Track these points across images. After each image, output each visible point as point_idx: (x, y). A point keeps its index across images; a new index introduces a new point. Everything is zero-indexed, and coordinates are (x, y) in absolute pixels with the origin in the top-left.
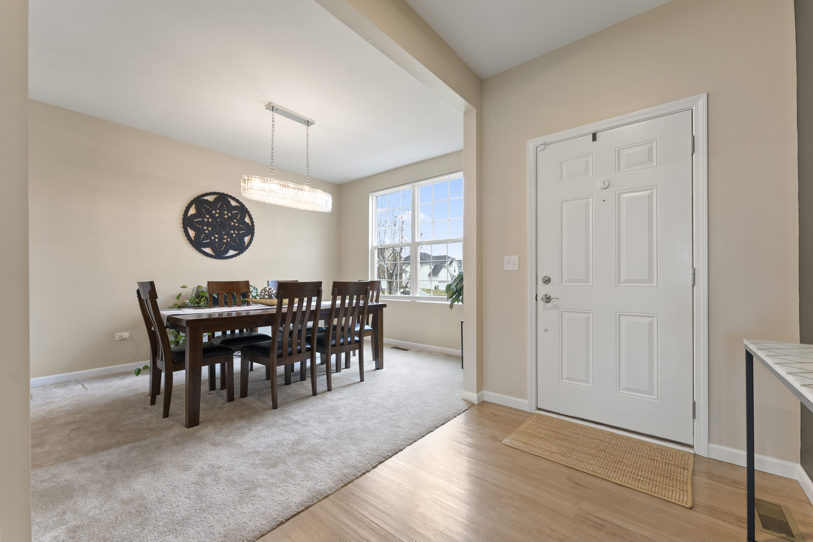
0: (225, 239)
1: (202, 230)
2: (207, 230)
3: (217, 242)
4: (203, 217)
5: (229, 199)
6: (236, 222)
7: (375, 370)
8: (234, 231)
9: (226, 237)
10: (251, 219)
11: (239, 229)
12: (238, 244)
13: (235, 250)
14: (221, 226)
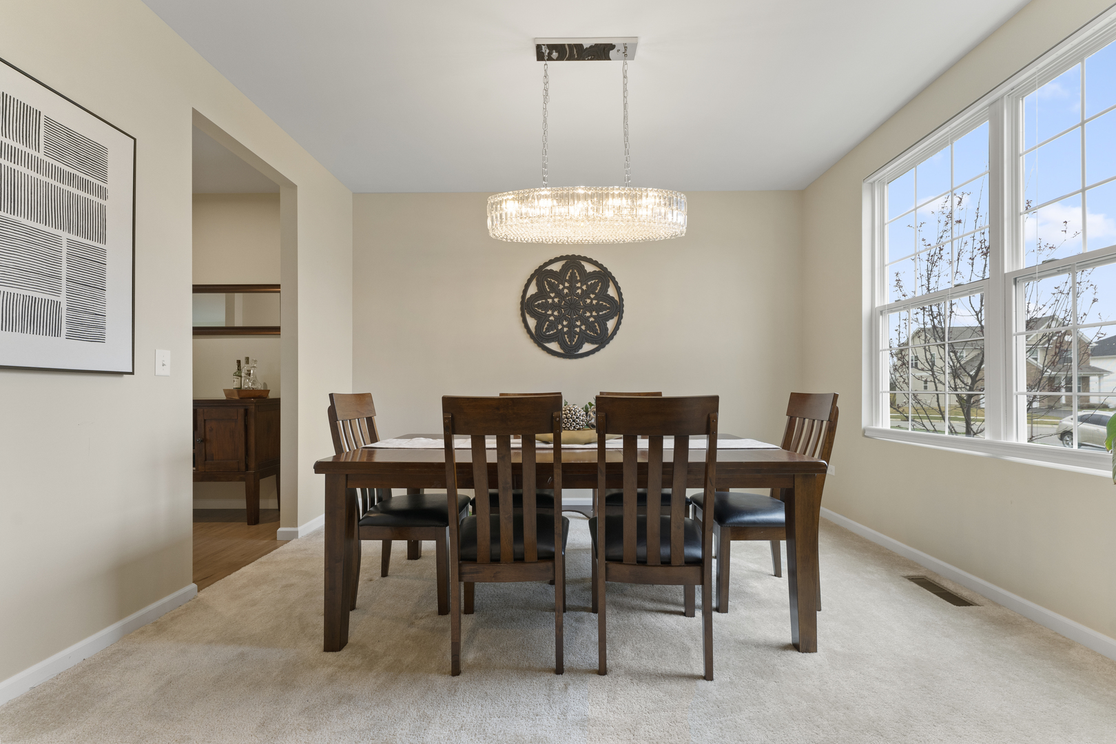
0: (577, 326)
1: (544, 317)
2: (553, 314)
3: (565, 333)
4: (546, 296)
5: (583, 263)
6: (594, 299)
7: (786, 647)
8: (591, 313)
9: (578, 323)
10: (618, 289)
11: (598, 308)
12: (597, 333)
13: (592, 343)
14: (572, 307)
